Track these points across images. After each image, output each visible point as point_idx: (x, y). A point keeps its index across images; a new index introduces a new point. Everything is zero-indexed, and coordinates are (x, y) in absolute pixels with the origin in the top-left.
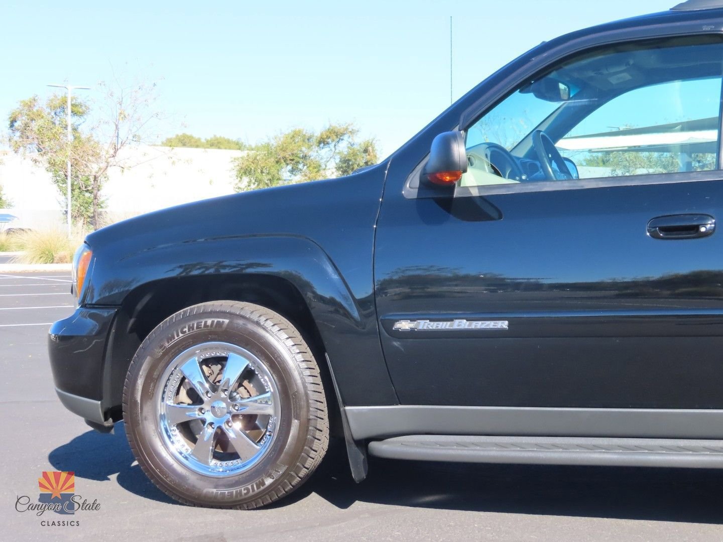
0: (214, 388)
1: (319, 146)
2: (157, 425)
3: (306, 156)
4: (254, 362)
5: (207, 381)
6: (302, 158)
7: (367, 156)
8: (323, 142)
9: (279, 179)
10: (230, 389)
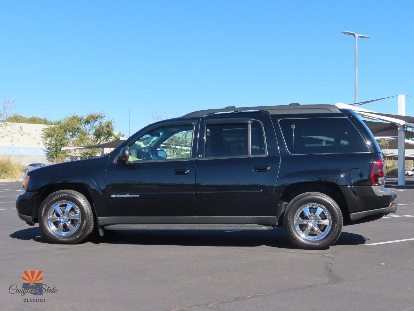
0: (63, 213)
1: (85, 124)
2: (48, 223)
3: (79, 128)
4: (74, 206)
5: (62, 211)
6: (77, 129)
7: (108, 129)
8: (87, 122)
9: (65, 139)
10: (68, 213)
